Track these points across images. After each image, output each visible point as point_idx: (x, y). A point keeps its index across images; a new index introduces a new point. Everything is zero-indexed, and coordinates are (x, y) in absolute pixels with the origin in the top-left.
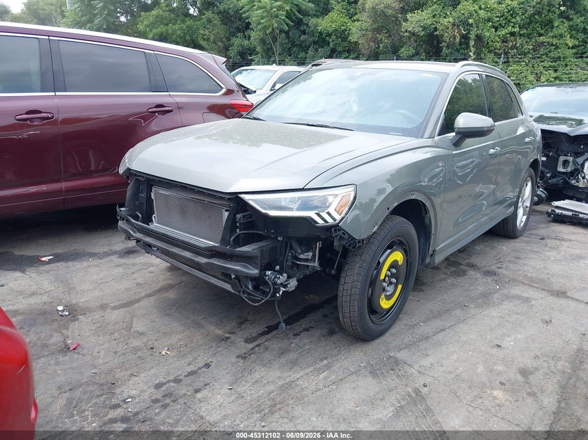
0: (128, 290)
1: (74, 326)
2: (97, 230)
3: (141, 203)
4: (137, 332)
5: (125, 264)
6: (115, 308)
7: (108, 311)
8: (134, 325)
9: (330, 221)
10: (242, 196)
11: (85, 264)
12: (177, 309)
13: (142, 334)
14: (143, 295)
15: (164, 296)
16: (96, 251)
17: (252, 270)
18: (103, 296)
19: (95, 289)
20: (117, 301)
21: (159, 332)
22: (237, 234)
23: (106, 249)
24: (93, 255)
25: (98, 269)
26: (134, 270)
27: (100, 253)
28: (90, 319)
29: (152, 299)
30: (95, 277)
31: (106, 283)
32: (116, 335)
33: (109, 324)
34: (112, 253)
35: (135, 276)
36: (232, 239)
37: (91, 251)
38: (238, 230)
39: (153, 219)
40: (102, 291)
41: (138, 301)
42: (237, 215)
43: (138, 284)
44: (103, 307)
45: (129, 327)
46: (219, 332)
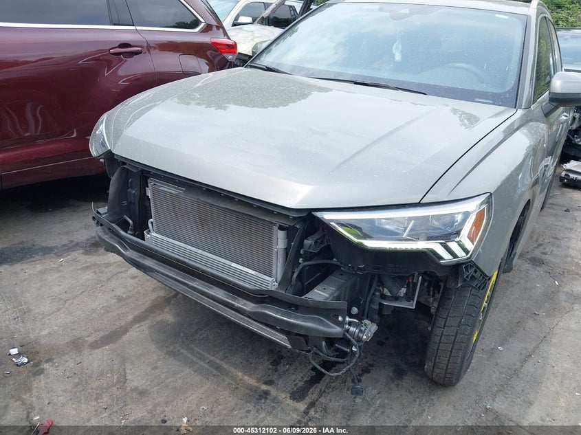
0: (107, 310)
1: (39, 383)
2: (47, 210)
3: (130, 203)
4: (136, 388)
5: (95, 264)
6: (95, 345)
7: (86, 351)
8: (129, 377)
9: (461, 254)
10: (319, 214)
11: (39, 267)
12: (183, 342)
13: (143, 393)
14: (130, 317)
15: (159, 318)
16: (51, 244)
17: (332, 327)
18: (73, 323)
19: (59, 310)
20: (96, 331)
21: (167, 386)
22: (301, 267)
23: (64, 240)
24: (47, 251)
25: (57, 275)
26: (110, 275)
27: (57, 247)
28: (61, 368)
29: (144, 326)
30: (57, 289)
31: (74, 298)
32: (106, 398)
33: (90, 377)
34: (74, 246)
35: (113, 284)
36: (295, 275)
37: (44, 244)
38: (301, 260)
39: (150, 225)
40: (70, 313)
41: (125, 330)
42: (306, 241)
43: (120, 299)
44: (76, 345)
45: (123, 381)
46: (251, 381)
